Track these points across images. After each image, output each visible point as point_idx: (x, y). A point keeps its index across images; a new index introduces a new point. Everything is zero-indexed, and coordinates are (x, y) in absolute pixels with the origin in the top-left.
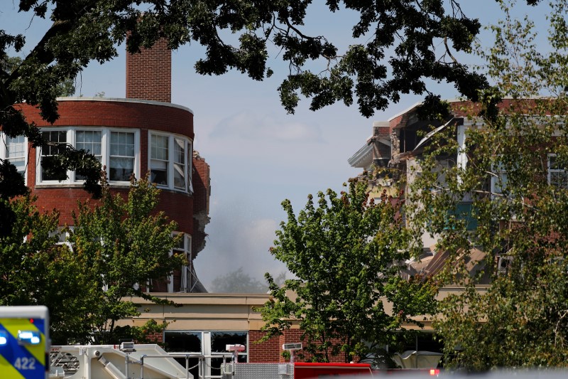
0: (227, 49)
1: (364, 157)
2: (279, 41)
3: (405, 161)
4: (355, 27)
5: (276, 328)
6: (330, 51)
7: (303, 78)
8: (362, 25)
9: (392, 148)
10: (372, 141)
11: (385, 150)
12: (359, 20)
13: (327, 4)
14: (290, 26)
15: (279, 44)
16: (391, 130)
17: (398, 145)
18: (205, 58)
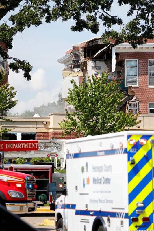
0: (83, 21)
1: (66, 59)
2: (101, 17)
3: (86, 61)
4: (128, 12)
5: (68, 132)
6: (120, 22)
7: (111, 33)
8: (131, 11)
9: (80, 55)
10: (72, 53)
11: (77, 56)
12: (130, 9)
13: (118, 3)
14: (104, 12)
15: (101, 19)
16: (80, 48)
17: (83, 55)
18: (75, 25)
